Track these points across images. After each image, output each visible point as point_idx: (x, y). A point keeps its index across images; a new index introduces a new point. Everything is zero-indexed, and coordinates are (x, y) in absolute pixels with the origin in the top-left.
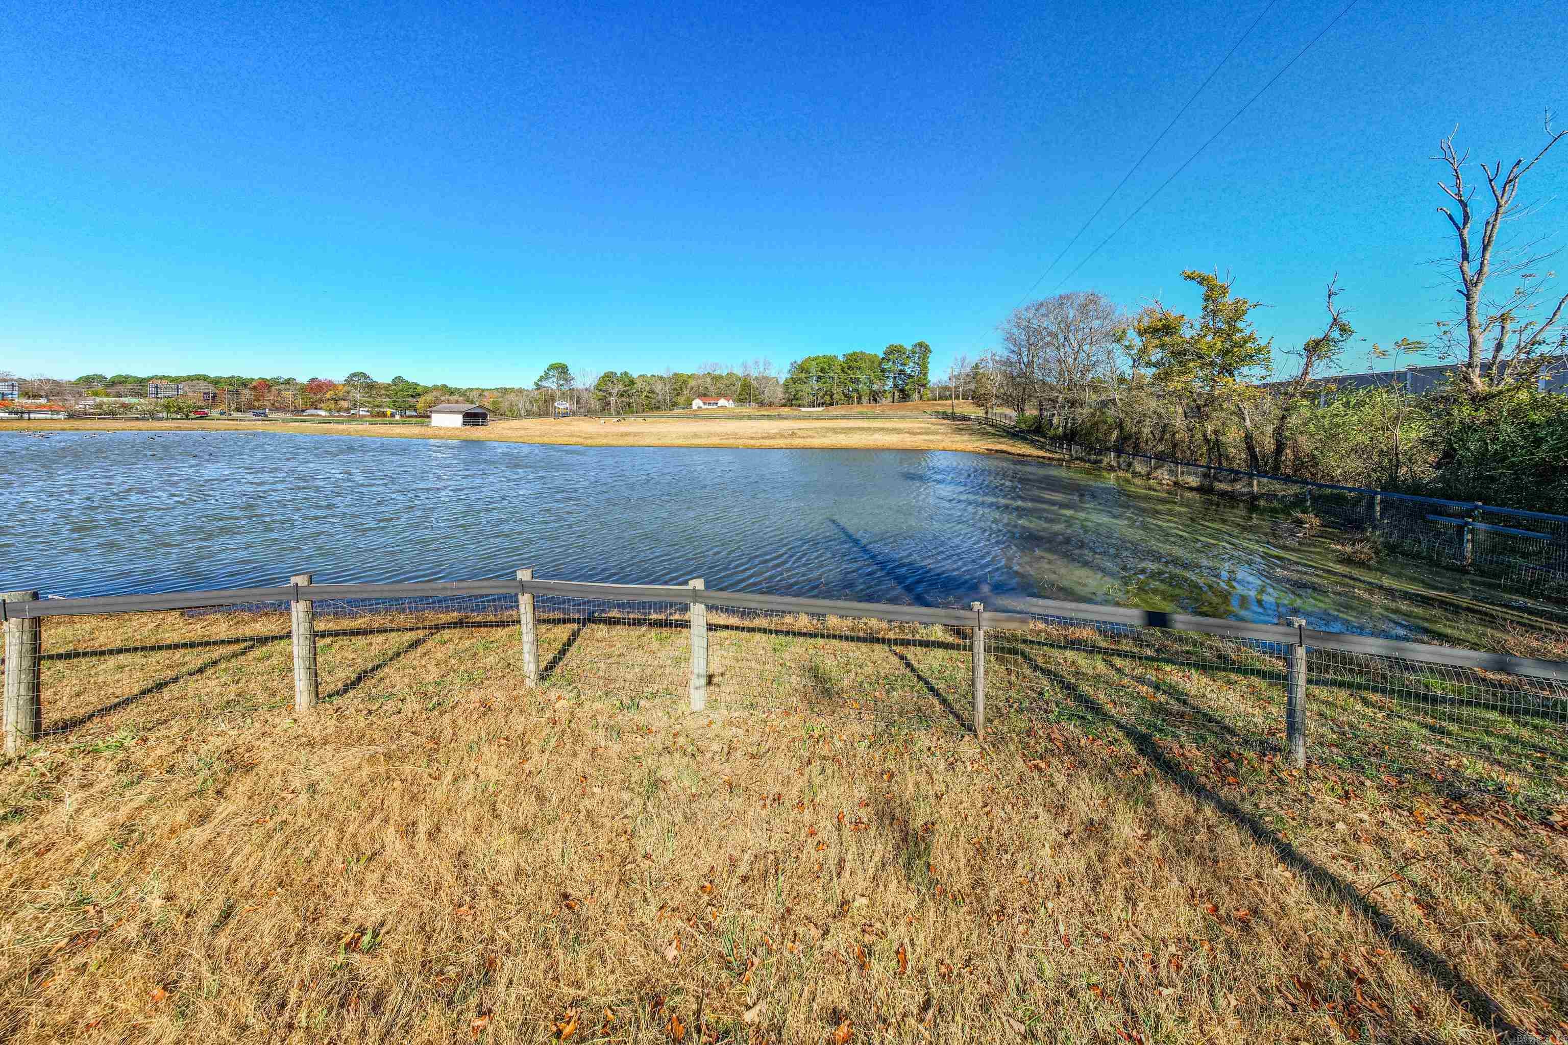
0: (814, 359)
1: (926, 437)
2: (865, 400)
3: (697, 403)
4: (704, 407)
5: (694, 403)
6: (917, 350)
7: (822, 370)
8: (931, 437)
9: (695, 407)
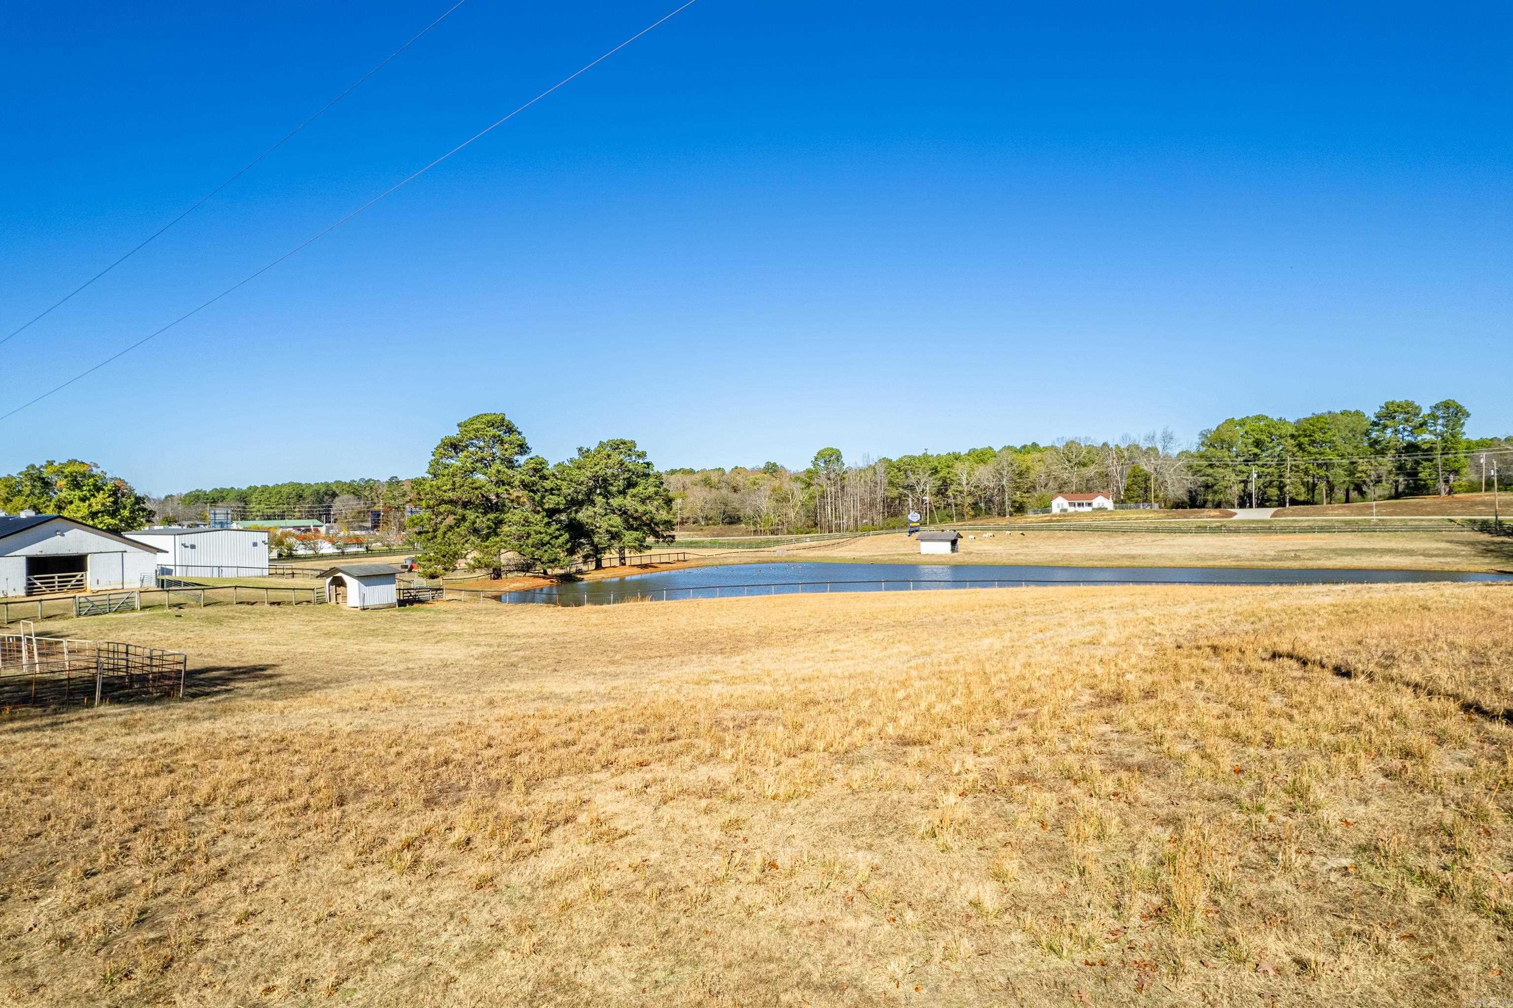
0: (1242, 423)
1: (1442, 560)
2: (1340, 494)
3: (1059, 504)
4: (1071, 509)
5: (1054, 503)
6: (1439, 413)
7: (1258, 443)
8: (1449, 560)
9: (1055, 510)
